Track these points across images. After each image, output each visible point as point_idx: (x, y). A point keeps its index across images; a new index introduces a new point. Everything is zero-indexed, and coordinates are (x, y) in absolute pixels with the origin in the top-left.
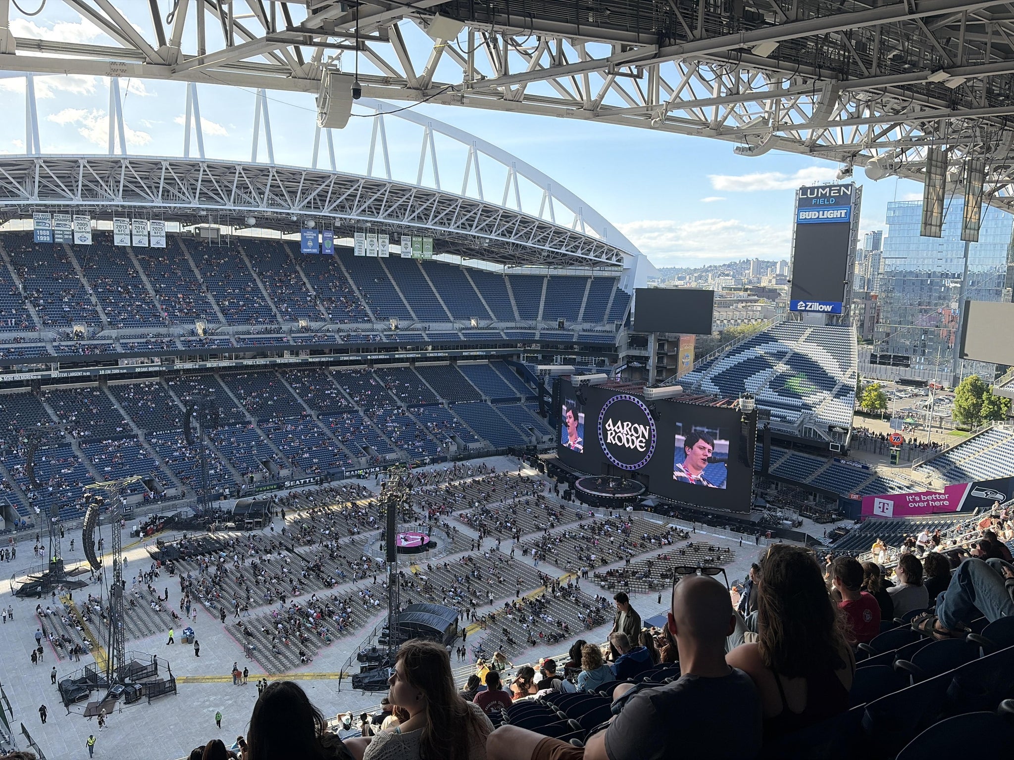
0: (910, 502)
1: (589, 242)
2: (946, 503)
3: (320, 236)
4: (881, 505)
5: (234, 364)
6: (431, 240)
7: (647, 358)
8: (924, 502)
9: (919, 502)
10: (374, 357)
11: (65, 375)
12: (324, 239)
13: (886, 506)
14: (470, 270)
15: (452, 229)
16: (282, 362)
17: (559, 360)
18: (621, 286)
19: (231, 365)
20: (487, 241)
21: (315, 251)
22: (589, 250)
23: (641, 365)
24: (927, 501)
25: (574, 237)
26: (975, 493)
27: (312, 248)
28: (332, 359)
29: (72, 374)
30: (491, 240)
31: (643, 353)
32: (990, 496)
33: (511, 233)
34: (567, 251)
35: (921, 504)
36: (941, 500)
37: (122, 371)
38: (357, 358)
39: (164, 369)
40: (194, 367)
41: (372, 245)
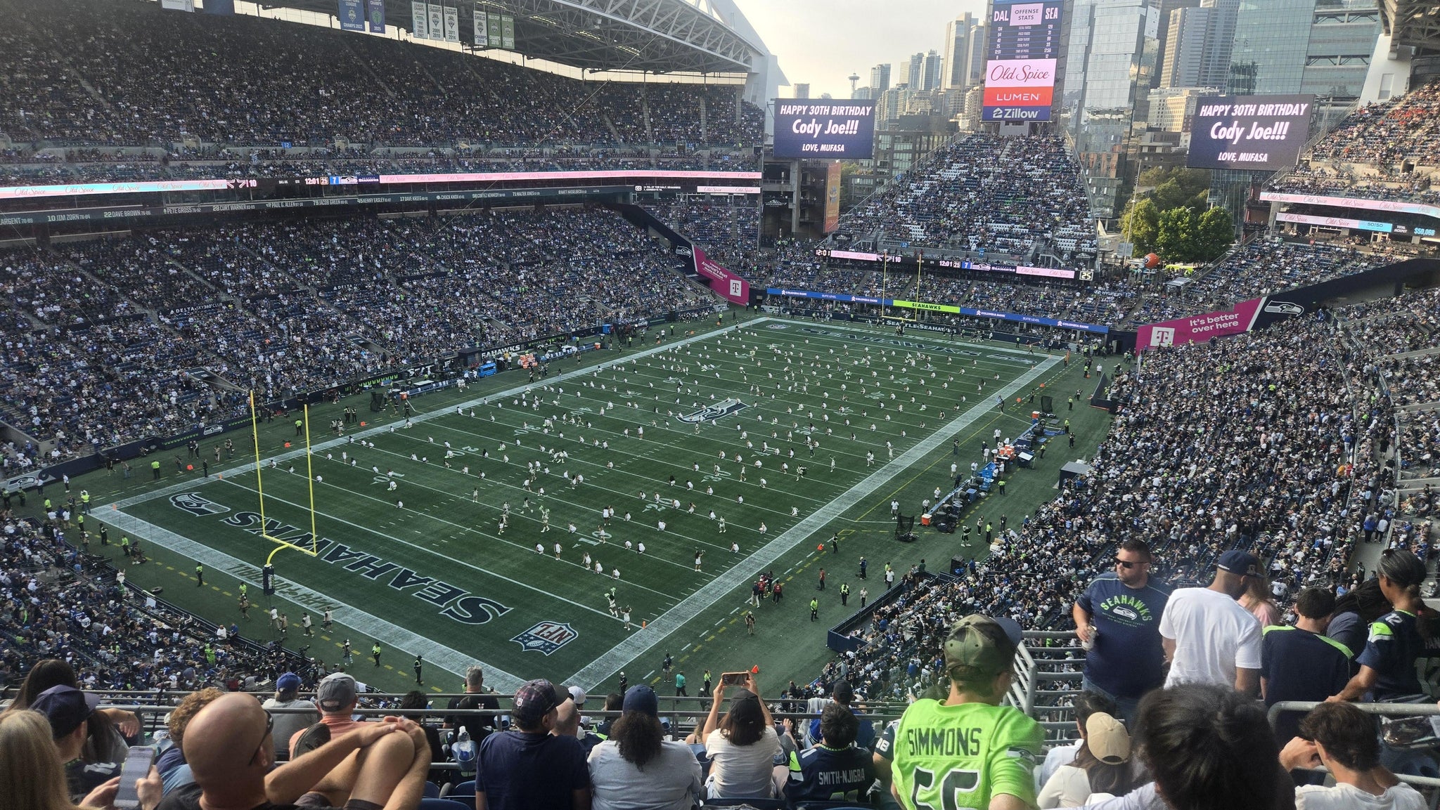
0: (1194, 326)
2: (1236, 324)
4: (1160, 334)
5: (253, 207)
6: (511, 20)
7: (789, 194)
8: (1209, 325)
9: (1204, 326)
10: (445, 197)
13: (1165, 335)
16: (322, 204)
18: (747, 97)
19: (248, 208)
22: (716, 45)
23: (782, 204)
24: (1214, 323)
26: (1269, 309)
27: (355, 23)
28: (389, 200)
30: (605, 20)
31: (784, 187)
32: (1286, 310)
35: (1207, 328)
36: (1230, 321)
37: (83, 217)
38: (423, 199)
39: (148, 213)
40: (195, 211)
41: (436, 23)
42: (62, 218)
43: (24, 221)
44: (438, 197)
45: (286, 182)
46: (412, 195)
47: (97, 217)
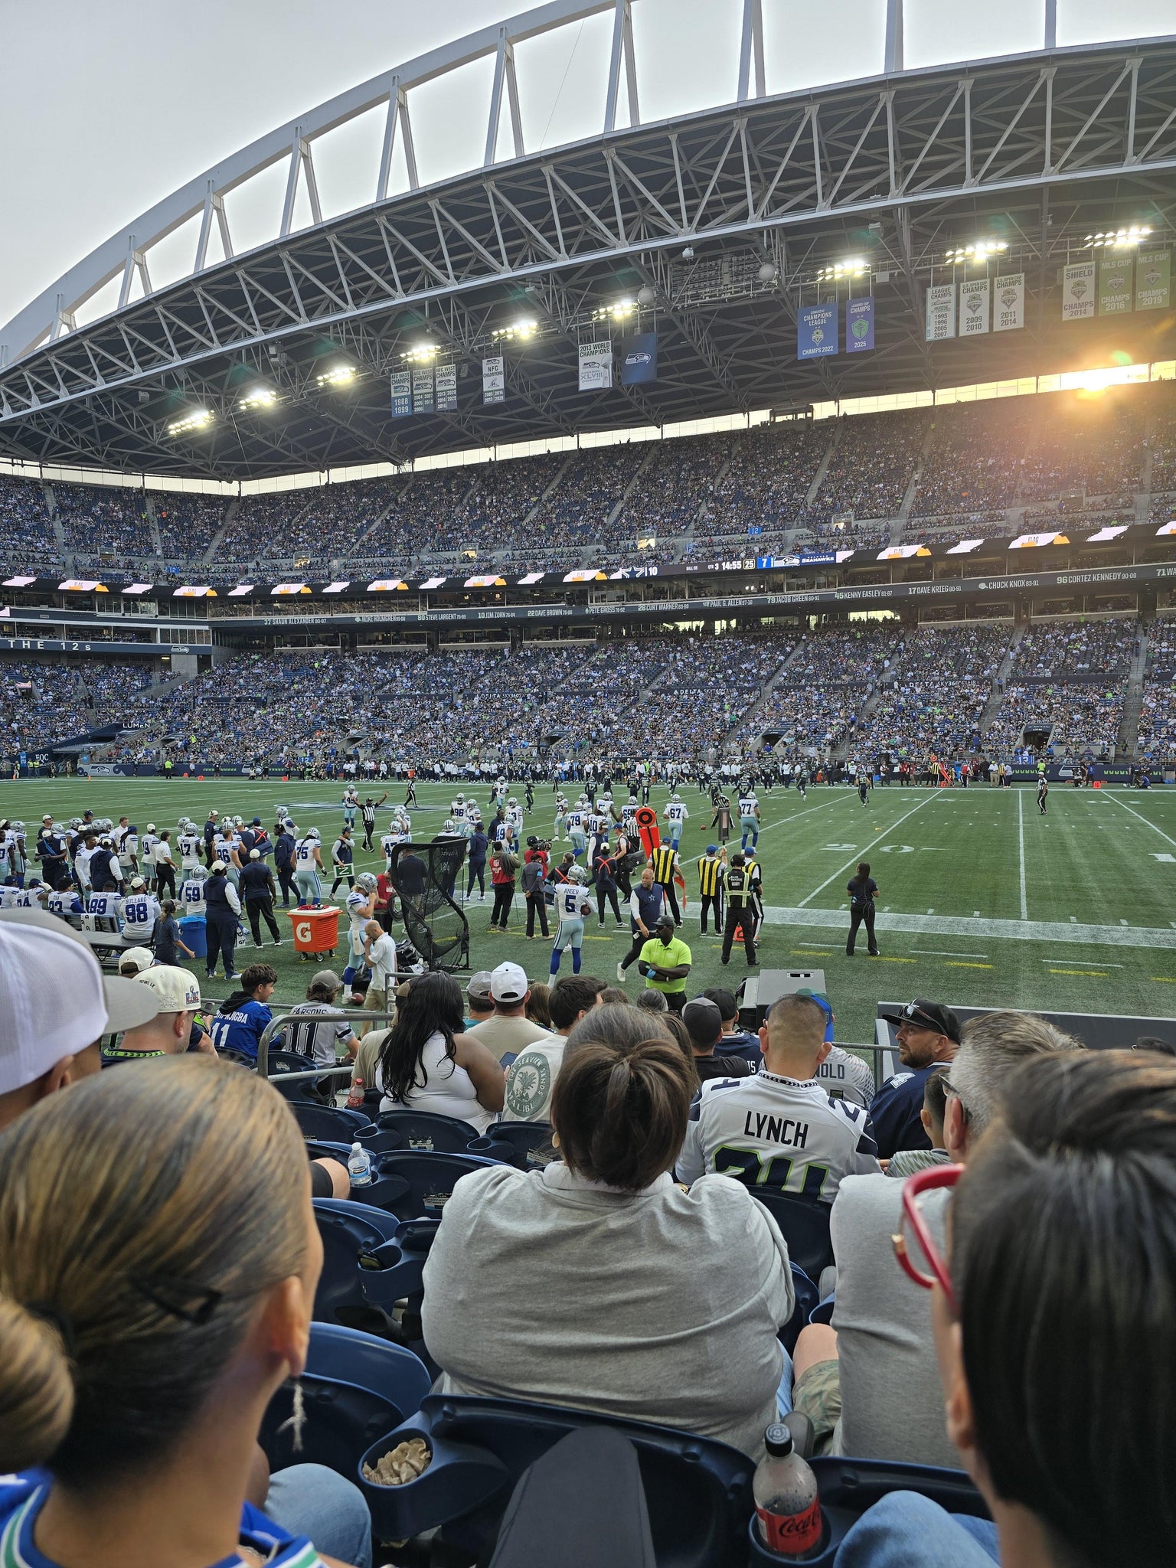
37: (508, 615)
38: (952, 589)
39: (570, 612)
40: (618, 610)
41: (974, 308)
42: (491, 615)
43: (459, 617)
44: (982, 586)
45: (696, 568)
46: (931, 585)
47: (521, 616)
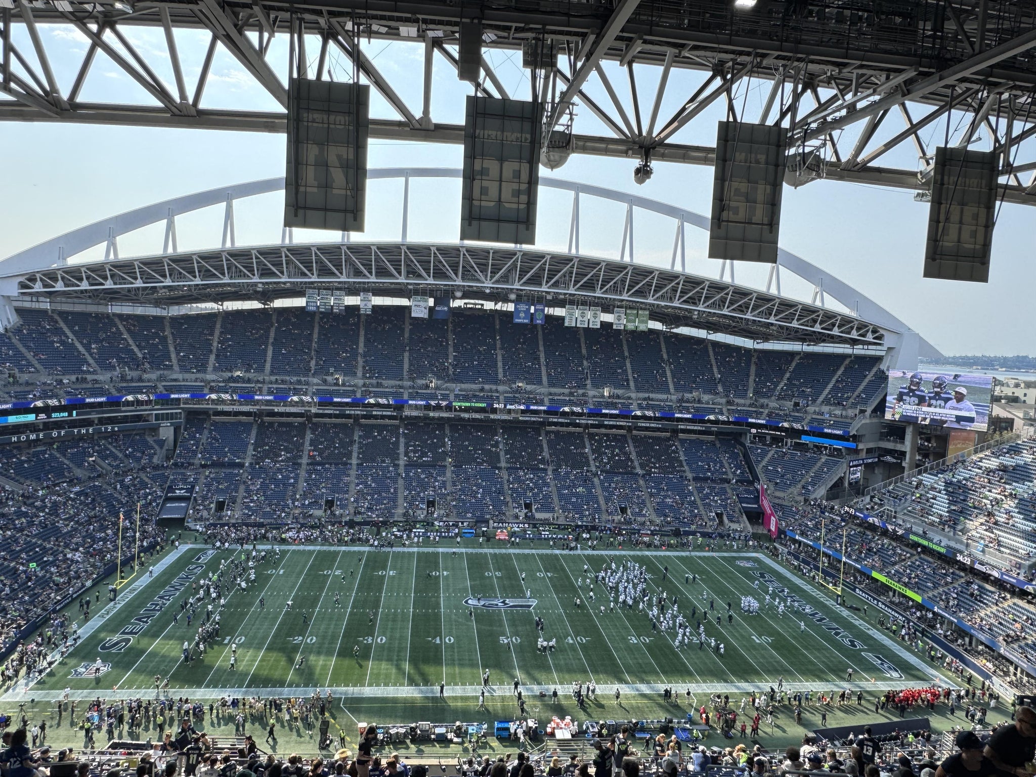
1: (829, 316)
3: (532, 308)
5: (453, 416)
7: (903, 454)
10: (583, 422)
11: (321, 412)
12: (536, 310)
14: (716, 344)
15: (676, 304)
16: (496, 418)
17: (789, 444)
19: (450, 416)
20: (696, 313)
21: (526, 321)
23: (895, 461)
25: (808, 310)
27: (524, 318)
28: (541, 420)
29: (327, 412)
31: (899, 447)
33: (748, 308)
34: (841, 332)
37: (362, 413)
39: (395, 414)
40: (419, 415)
41: (583, 317)
43: (335, 412)
46: (558, 418)
